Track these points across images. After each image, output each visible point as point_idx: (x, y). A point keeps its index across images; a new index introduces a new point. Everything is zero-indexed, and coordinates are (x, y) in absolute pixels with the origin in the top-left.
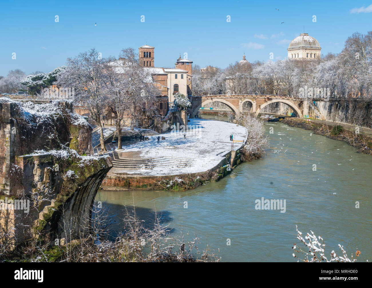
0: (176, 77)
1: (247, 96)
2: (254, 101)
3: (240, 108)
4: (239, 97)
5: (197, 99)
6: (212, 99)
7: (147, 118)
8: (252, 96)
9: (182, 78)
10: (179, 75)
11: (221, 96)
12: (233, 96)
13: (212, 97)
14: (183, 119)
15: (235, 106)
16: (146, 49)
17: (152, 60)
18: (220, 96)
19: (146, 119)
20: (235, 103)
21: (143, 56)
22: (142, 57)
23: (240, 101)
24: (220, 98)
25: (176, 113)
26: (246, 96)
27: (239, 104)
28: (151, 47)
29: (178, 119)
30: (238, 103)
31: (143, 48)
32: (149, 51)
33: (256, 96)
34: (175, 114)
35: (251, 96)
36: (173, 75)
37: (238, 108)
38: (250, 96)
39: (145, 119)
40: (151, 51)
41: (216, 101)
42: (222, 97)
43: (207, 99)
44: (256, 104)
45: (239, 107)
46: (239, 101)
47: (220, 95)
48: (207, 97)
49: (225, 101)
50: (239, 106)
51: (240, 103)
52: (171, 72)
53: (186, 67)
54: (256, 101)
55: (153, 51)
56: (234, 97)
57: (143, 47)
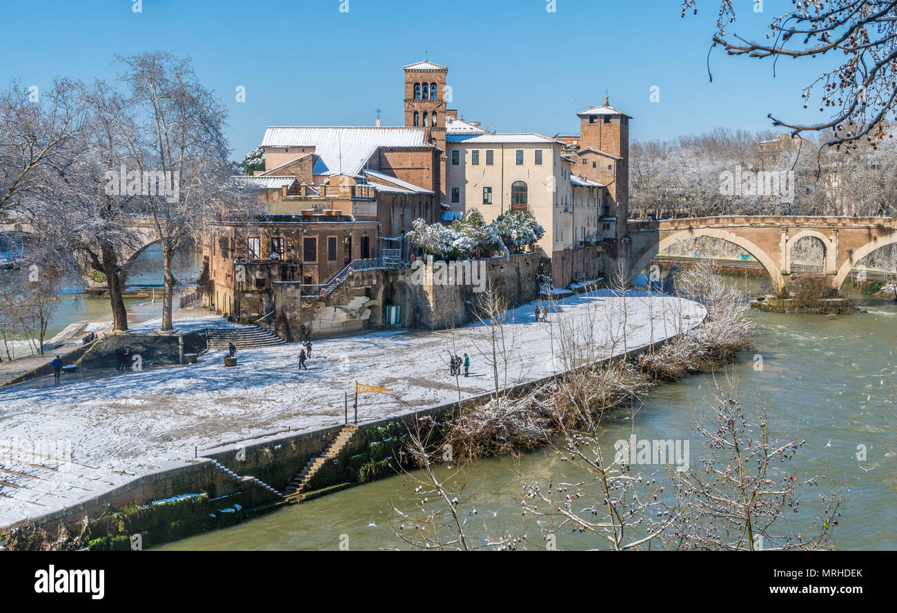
0: (520, 161)
1: (807, 220)
2: (831, 237)
3: (783, 257)
4: (778, 224)
5: (642, 230)
6: (691, 229)
7: (253, 288)
8: (823, 219)
9: (538, 161)
10: (529, 154)
11: (721, 221)
12: (759, 222)
13: (692, 224)
14: (428, 291)
15: (765, 251)
16: (419, 75)
17: (441, 108)
18: (717, 220)
19: (253, 292)
20: (766, 241)
21: (411, 97)
22: (408, 97)
23: (783, 235)
24: (717, 225)
25: (400, 272)
26: (802, 220)
27: (780, 245)
28: (435, 68)
29: (410, 291)
30: (777, 244)
31: (412, 70)
32: (429, 79)
33: (839, 219)
34: (395, 274)
35: (821, 221)
36: (511, 154)
37: (775, 260)
38: (818, 221)
39: (247, 292)
40: (436, 78)
41: (705, 234)
42: (725, 223)
43: (676, 229)
44: (838, 247)
45: (778, 254)
46: (779, 237)
47: (719, 218)
48: (676, 224)
49: (733, 235)
50: (781, 251)
51: (782, 244)
52: (503, 145)
53: (603, 132)
54: (838, 237)
55: (444, 79)
56: (763, 224)
57: (410, 68)
